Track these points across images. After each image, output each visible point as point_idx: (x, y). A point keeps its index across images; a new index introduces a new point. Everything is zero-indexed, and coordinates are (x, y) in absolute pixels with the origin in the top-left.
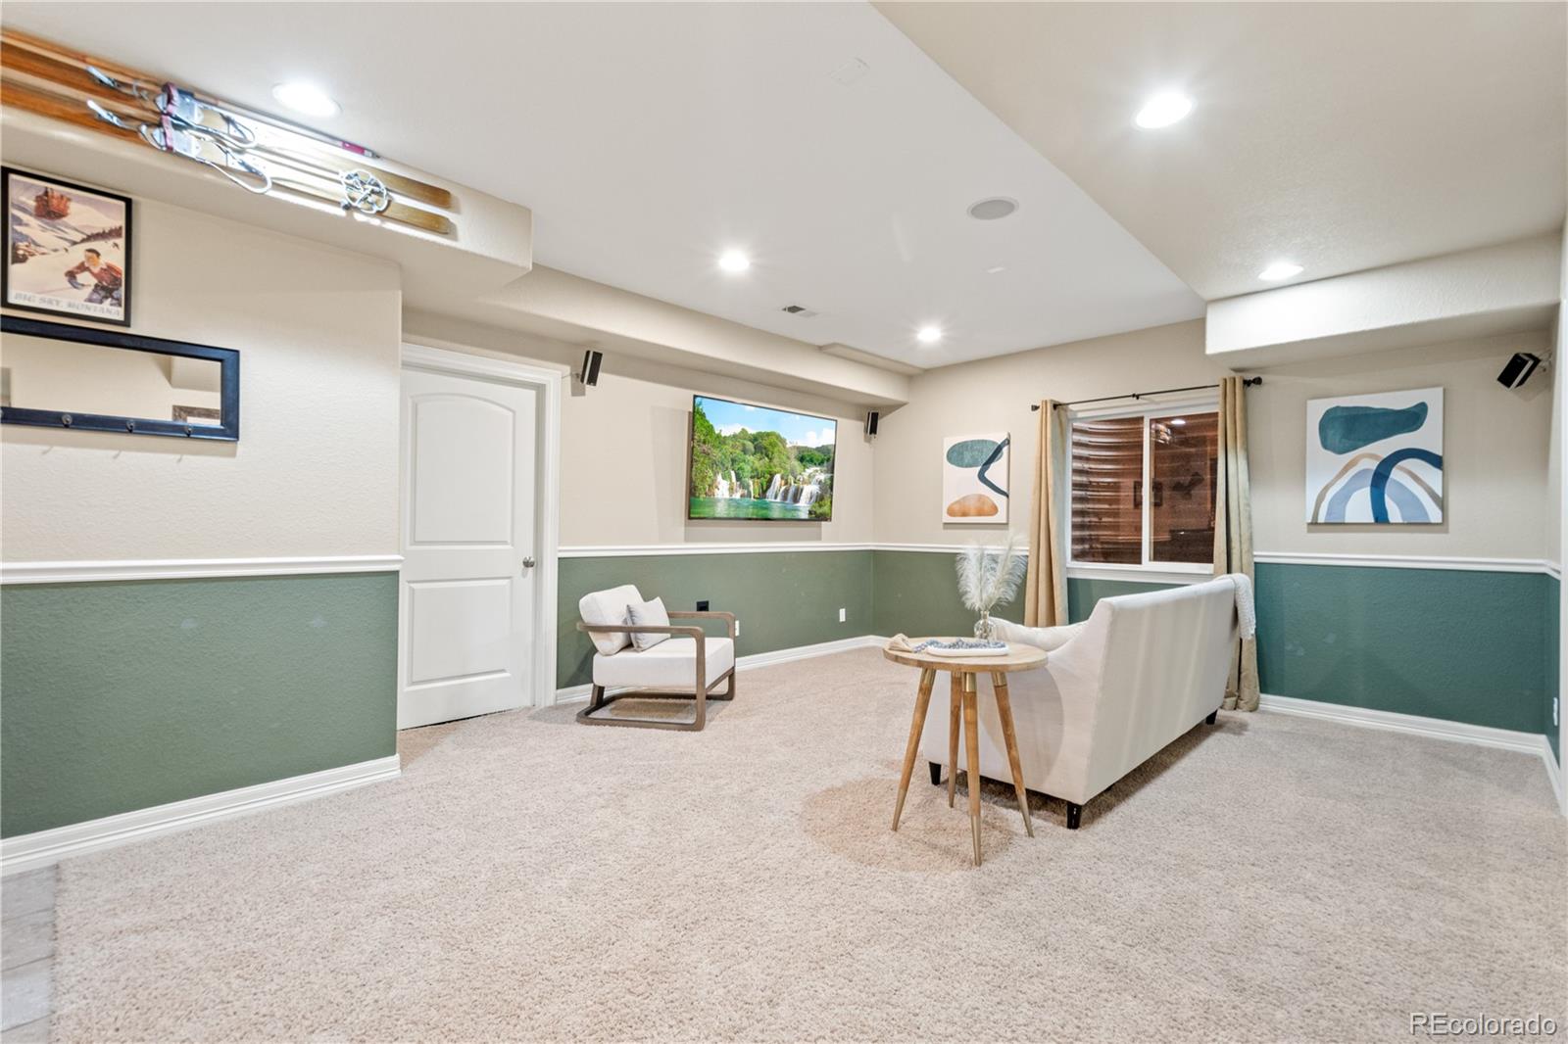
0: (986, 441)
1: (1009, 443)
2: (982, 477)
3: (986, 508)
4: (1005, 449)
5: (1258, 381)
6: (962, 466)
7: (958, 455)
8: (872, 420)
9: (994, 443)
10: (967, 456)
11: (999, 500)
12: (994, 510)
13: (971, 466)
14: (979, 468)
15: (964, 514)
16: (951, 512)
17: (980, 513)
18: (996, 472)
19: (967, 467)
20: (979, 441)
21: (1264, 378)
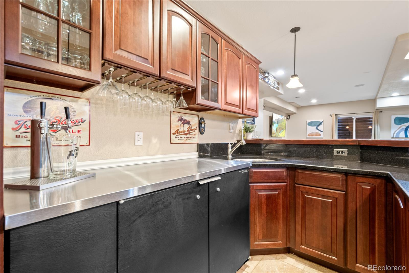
0: (318, 121)
1: (323, 122)
2: (317, 128)
3: (318, 135)
4: (322, 123)
5: (381, 112)
6: (311, 126)
7: (310, 124)
8: (289, 116)
9: (320, 122)
10: (313, 124)
11: (321, 133)
12: (320, 135)
13: (314, 126)
14: (316, 127)
15: (312, 136)
16: (309, 135)
17: (316, 136)
18: (320, 128)
19: (313, 126)
20: (316, 121)
21: (383, 111)
